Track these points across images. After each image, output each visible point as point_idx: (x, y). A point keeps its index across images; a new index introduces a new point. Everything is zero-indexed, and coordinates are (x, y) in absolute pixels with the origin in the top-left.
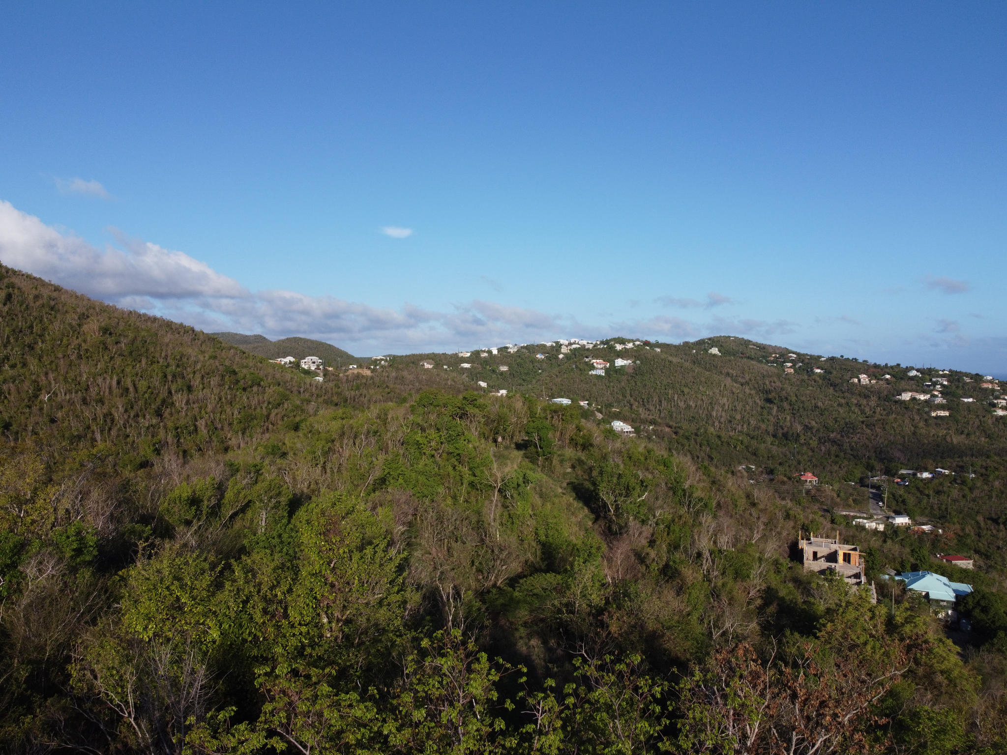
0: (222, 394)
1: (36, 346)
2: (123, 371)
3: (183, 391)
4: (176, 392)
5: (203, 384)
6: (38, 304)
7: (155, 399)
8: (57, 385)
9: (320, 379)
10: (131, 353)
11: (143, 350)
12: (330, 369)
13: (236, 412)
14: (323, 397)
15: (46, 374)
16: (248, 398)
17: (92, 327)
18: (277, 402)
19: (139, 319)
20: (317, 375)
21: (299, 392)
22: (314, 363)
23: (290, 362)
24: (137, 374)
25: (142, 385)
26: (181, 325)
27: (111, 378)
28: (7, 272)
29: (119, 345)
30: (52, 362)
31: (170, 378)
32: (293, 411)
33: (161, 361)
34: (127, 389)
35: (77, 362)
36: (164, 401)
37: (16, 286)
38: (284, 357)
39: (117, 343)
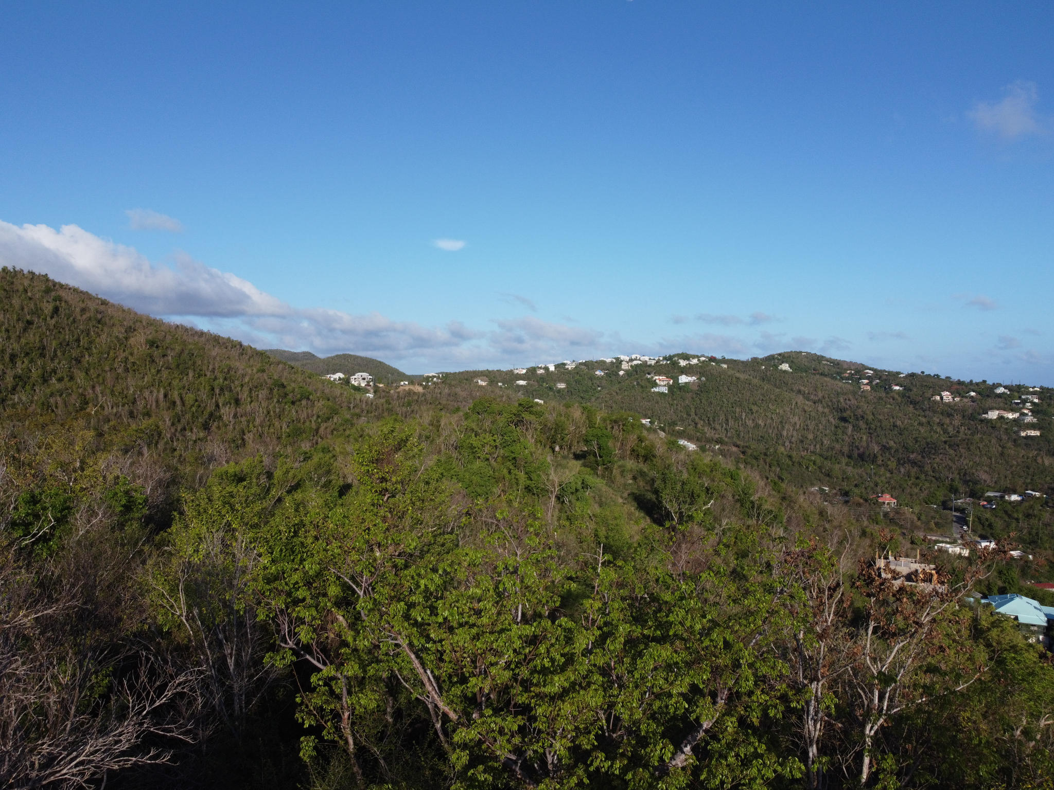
0: (270, 407)
1: (83, 359)
2: (170, 384)
3: (231, 404)
4: (223, 405)
5: (251, 397)
6: (84, 317)
7: (203, 412)
8: (104, 398)
9: (371, 396)
10: (178, 366)
11: (190, 363)
12: (381, 385)
13: (284, 426)
14: (373, 413)
15: (93, 387)
16: (297, 412)
17: (139, 340)
18: (326, 416)
19: (186, 333)
20: (368, 392)
21: (349, 407)
22: (364, 379)
23: (340, 379)
24: (184, 388)
25: (190, 397)
26: (229, 339)
27: (158, 391)
28: (54, 286)
29: (166, 358)
30: (99, 375)
31: (217, 391)
32: (342, 425)
33: (208, 374)
34: (174, 403)
35: (124, 375)
36: (211, 415)
37: (63, 299)
38: (334, 374)
39: (164, 356)
